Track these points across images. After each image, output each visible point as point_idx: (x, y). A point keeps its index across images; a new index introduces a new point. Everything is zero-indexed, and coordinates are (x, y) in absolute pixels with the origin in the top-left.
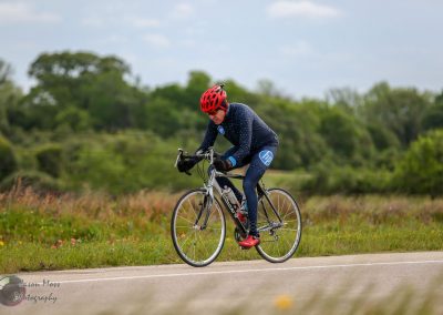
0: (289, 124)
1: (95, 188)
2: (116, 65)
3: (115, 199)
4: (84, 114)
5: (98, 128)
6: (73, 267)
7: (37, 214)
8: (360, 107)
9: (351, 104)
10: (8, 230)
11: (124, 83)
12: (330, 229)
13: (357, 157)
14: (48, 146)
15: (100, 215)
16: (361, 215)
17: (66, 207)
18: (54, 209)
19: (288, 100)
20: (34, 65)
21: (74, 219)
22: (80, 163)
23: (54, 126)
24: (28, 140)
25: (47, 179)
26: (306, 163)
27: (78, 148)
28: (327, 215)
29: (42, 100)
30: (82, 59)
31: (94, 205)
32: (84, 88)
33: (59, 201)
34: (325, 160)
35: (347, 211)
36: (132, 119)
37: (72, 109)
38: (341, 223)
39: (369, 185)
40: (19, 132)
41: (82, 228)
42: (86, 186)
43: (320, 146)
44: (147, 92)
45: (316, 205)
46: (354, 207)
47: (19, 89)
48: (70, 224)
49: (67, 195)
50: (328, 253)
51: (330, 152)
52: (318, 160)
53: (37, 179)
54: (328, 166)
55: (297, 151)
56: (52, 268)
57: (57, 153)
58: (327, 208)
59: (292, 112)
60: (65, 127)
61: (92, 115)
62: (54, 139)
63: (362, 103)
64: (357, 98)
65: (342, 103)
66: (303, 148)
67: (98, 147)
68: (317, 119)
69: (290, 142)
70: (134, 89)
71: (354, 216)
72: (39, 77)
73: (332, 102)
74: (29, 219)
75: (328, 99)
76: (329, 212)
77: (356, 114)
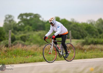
0: (78, 28)
2: (38, 16)
4: (31, 27)
5: (34, 30)
7: (22, 50)
10: (16, 54)
11: (40, 20)
12: (91, 52)
14: (23, 35)
15: (37, 50)
16: (98, 49)
19: (78, 23)
20: (19, 16)
23: (24, 30)
24: (18, 33)
25: (23, 42)
26: (83, 37)
28: (90, 49)
29: (21, 24)
30: (30, 15)
31: (35, 48)
32: (31, 22)
33: (27, 47)
35: (94, 48)
39: (98, 42)
40: (16, 32)
41: (33, 53)
43: (86, 33)
44: (45, 22)
45: (86, 47)
46: (96, 47)
47: (16, 22)
48: (30, 52)
50: (91, 58)
51: (88, 35)
52: (86, 36)
54: (88, 38)
56: (27, 63)
57: (25, 36)
59: (79, 26)
60: (26, 30)
61: (33, 27)
62: (24, 33)
63: (96, 23)
64: (94, 22)
65: (91, 23)
66: (82, 34)
67: (35, 35)
68: (85, 27)
69: (79, 33)
70: (42, 21)
71: (96, 49)
72: (21, 19)
73: (88, 23)
74: (21, 51)
75: (87, 22)
76: (90, 48)
77: (94, 26)
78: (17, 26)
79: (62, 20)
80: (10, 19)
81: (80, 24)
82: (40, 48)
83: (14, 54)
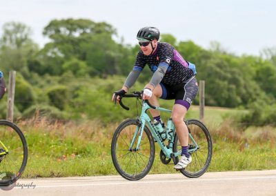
0: (233, 73)
1: (91, 118)
2: (107, 28)
3: (105, 126)
4: (82, 64)
5: (92, 75)
6: (74, 175)
7: (48, 136)
11: (113, 42)
12: (263, 151)
14: (57, 87)
15: (95, 137)
17: (70, 132)
18: (61, 133)
19: (232, 56)
20: (47, 28)
21: (75, 140)
22: (80, 99)
23: (61, 72)
24: (42, 82)
25: (55, 111)
26: (245, 102)
27: (77, 89)
28: (260, 140)
29: (53, 53)
31: (90, 130)
32: (83, 46)
33: (64, 127)
34: (259, 101)
36: (118, 68)
37: (74, 60)
38: (271, 146)
40: (36, 76)
41: (80, 147)
42: (84, 116)
43: (255, 90)
44: (129, 49)
45: (252, 133)
47: (36, 46)
48: (72, 144)
49: (70, 123)
50: (261, 168)
51: (263, 94)
52: (254, 100)
53: (49, 110)
54: (261, 104)
55: (239, 94)
56: (59, 176)
57: (63, 92)
58: (261, 135)
59: (234, 65)
60: (69, 74)
61: (89, 64)
62: (60, 82)
66: (244, 91)
68: (254, 70)
69: (233, 87)
70: (120, 46)
72: (51, 37)
73: (264, 58)
74: (43, 139)
75: (261, 55)
76: (262, 138)
78: (40, 58)
79: (182, 43)
80: (19, 35)
82: (104, 130)
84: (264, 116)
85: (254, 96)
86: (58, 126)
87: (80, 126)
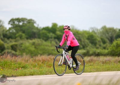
0: (79, 37)
1: (27, 54)
2: (32, 21)
3: (32, 57)
4: (23, 35)
5: (27, 38)
6: (21, 76)
7: (11, 61)
8: (98, 32)
9: (96, 31)
10: (3, 66)
11: (34, 26)
12: (91, 65)
13: (98, 46)
14: (14, 43)
15: (28, 62)
16: (99, 61)
17: (19, 60)
18: (16, 60)
19: (78, 31)
20: (10, 22)
21: (21, 63)
22: (23, 48)
23: (15, 38)
24: (8, 41)
25: (13, 52)
26: (84, 47)
27: (22, 44)
29: (12, 31)
30: (23, 20)
31: (27, 59)
32: (24, 28)
33: (17, 58)
34: (89, 47)
35: (95, 60)
36: (36, 36)
37: (20, 33)
38: (94, 64)
39: (101, 53)
40: (6, 39)
41: (23, 65)
42: (24, 54)
43: (87, 43)
44: (41, 29)
45: (87, 59)
46: (97, 59)
47: (6, 28)
48: (20, 64)
49: (19, 56)
50: (90, 72)
51: (90, 45)
52: (87, 47)
53: (11, 52)
54: (90, 48)
56: (15, 76)
57: (16, 45)
58: (90, 60)
59: (80, 34)
60: (18, 38)
61: (26, 35)
62: (15, 41)
64: (97, 30)
65: (93, 31)
66: (83, 43)
67: (27, 43)
68: (87, 36)
70: (37, 28)
71: (97, 62)
72: (11, 25)
73: (91, 31)
74: (9, 63)
75: (89, 30)
76: (90, 61)
77: (97, 34)
78: (8, 33)
79: (60, 27)
81: (81, 31)
82: (32, 59)
83: (1, 65)
84: (91, 52)
85: (87, 45)
86: (15, 58)
87: (23, 57)
